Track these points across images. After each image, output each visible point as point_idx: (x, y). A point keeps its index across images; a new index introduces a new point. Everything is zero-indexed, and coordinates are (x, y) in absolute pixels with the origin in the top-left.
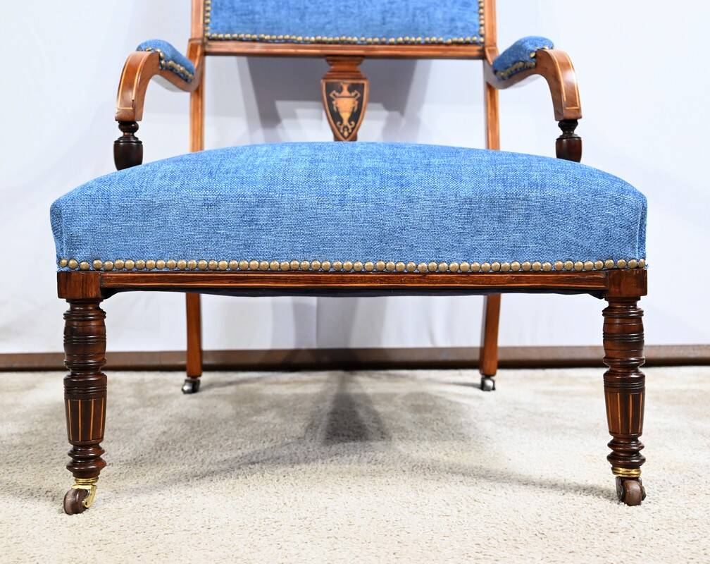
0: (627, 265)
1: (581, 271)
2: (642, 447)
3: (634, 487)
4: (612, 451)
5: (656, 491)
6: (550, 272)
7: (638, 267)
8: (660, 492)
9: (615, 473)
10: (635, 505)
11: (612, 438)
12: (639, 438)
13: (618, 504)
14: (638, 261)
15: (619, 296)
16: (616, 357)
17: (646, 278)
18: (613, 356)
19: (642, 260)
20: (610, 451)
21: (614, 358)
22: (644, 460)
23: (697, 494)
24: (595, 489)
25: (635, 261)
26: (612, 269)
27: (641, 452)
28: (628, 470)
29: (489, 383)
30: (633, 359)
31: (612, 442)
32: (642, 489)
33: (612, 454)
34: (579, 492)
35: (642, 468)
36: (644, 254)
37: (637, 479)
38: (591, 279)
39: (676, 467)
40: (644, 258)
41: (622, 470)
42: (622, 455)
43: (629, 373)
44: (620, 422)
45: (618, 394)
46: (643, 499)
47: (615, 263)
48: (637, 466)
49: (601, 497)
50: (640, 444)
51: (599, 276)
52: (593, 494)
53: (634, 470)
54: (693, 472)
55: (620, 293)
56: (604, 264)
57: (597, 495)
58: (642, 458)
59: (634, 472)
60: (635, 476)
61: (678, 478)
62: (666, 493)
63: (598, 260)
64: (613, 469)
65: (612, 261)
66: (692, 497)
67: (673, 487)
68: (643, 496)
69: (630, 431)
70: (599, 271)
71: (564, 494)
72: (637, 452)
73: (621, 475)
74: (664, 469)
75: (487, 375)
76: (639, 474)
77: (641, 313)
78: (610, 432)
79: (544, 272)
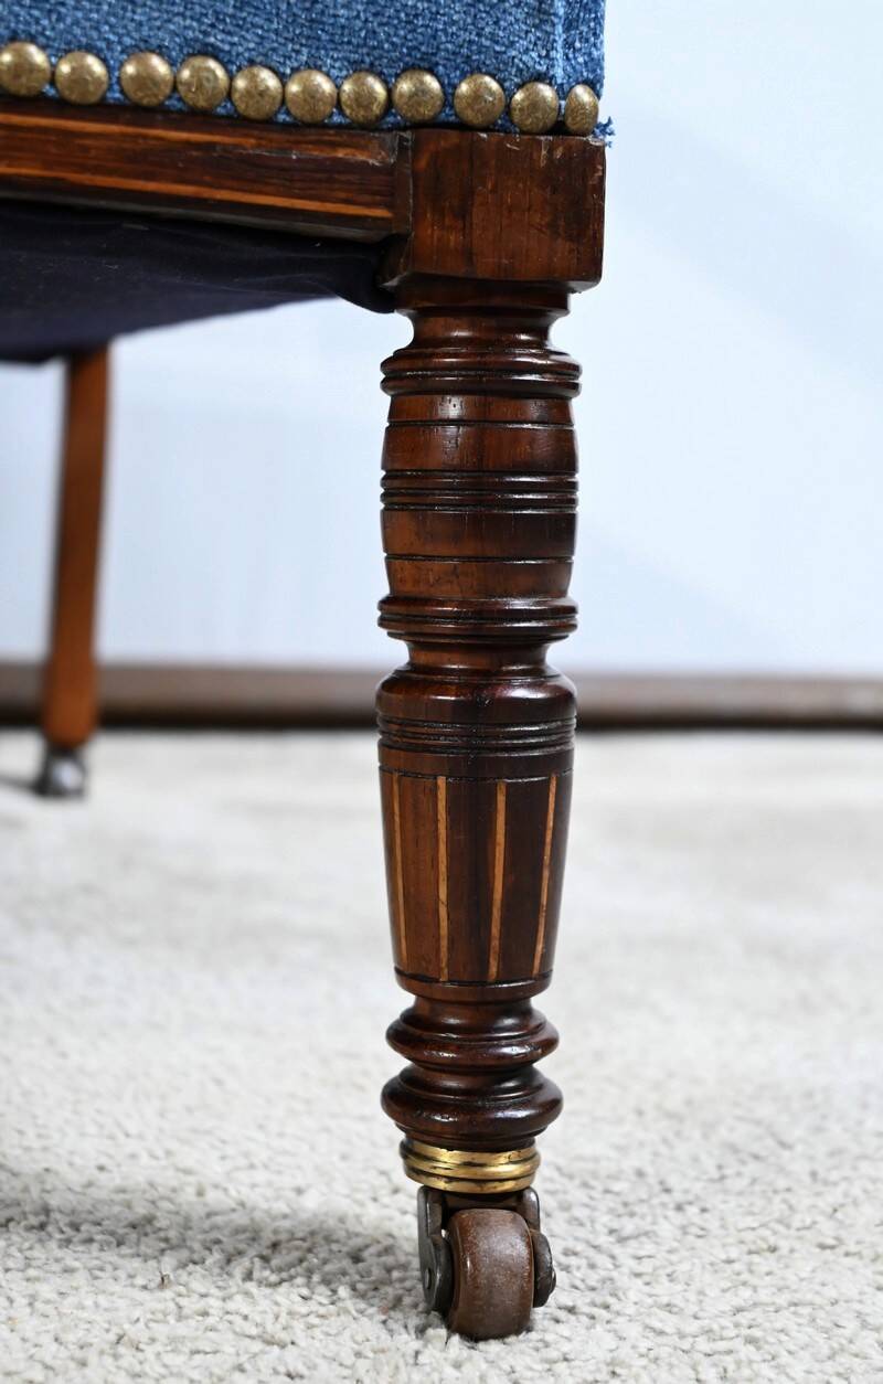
0: (508, 109)
1: (268, 123)
2: (549, 1045)
3: (503, 1242)
4: (405, 1063)
5: (604, 1240)
6: (101, 109)
7: (559, 128)
8: (622, 1240)
9: (413, 1172)
10: (501, 1336)
11: (407, 1000)
12: (537, 1002)
13: (421, 1331)
14: (563, 92)
15: (456, 268)
16: (440, 592)
17: (599, 190)
18: (422, 590)
19: (582, 93)
20: (398, 1063)
21: (427, 601)
22: (552, 1107)
23: (784, 1245)
24: (328, 1239)
25: (547, 92)
26: (433, 124)
27: (542, 1066)
28: (478, 1157)
29: (67, 774)
30: (519, 604)
31: (409, 1018)
32: (536, 1246)
33: (406, 1076)
34: (238, 1270)
35: (545, 1142)
36: (595, 65)
37: (516, 1202)
38: (319, 165)
39: (689, 1102)
40: (594, 85)
41: (447, 1159)
42: (452, 1083)
43: (497, 677)
44: (444, 923)
45: (441, 781)
46: (540, 1298)
47: (449, 88)
48: (519, 1139)
49: (343, 1292)
50: (540, 1027)
51: (361, 157)
52: (309, 1273)
53: (503, 1157)
54: (758, 1123)
55: (468, 254)
56: (390, 92)
57: (326, 1282)
58: (543, 1097)
59: (503, 1166)
60: (509, 1186)
61: (696, 1160)
62: (648, 1248)
63: (357, 67)
64: (407, 1151)
65: (432, 83)
66: (764, 1263)
67: (679, 1208)
68: (540, 1284)
69: (493, 970)
70: (363, 129)
71: (163, 1282)
72: (522, 1069)
73: (441, 1185)
74: (640, 1113)
75: (63, 748)
76: (529, 1175)
77: (566, 377)
78: (399, 972)
79: (61, 106)
